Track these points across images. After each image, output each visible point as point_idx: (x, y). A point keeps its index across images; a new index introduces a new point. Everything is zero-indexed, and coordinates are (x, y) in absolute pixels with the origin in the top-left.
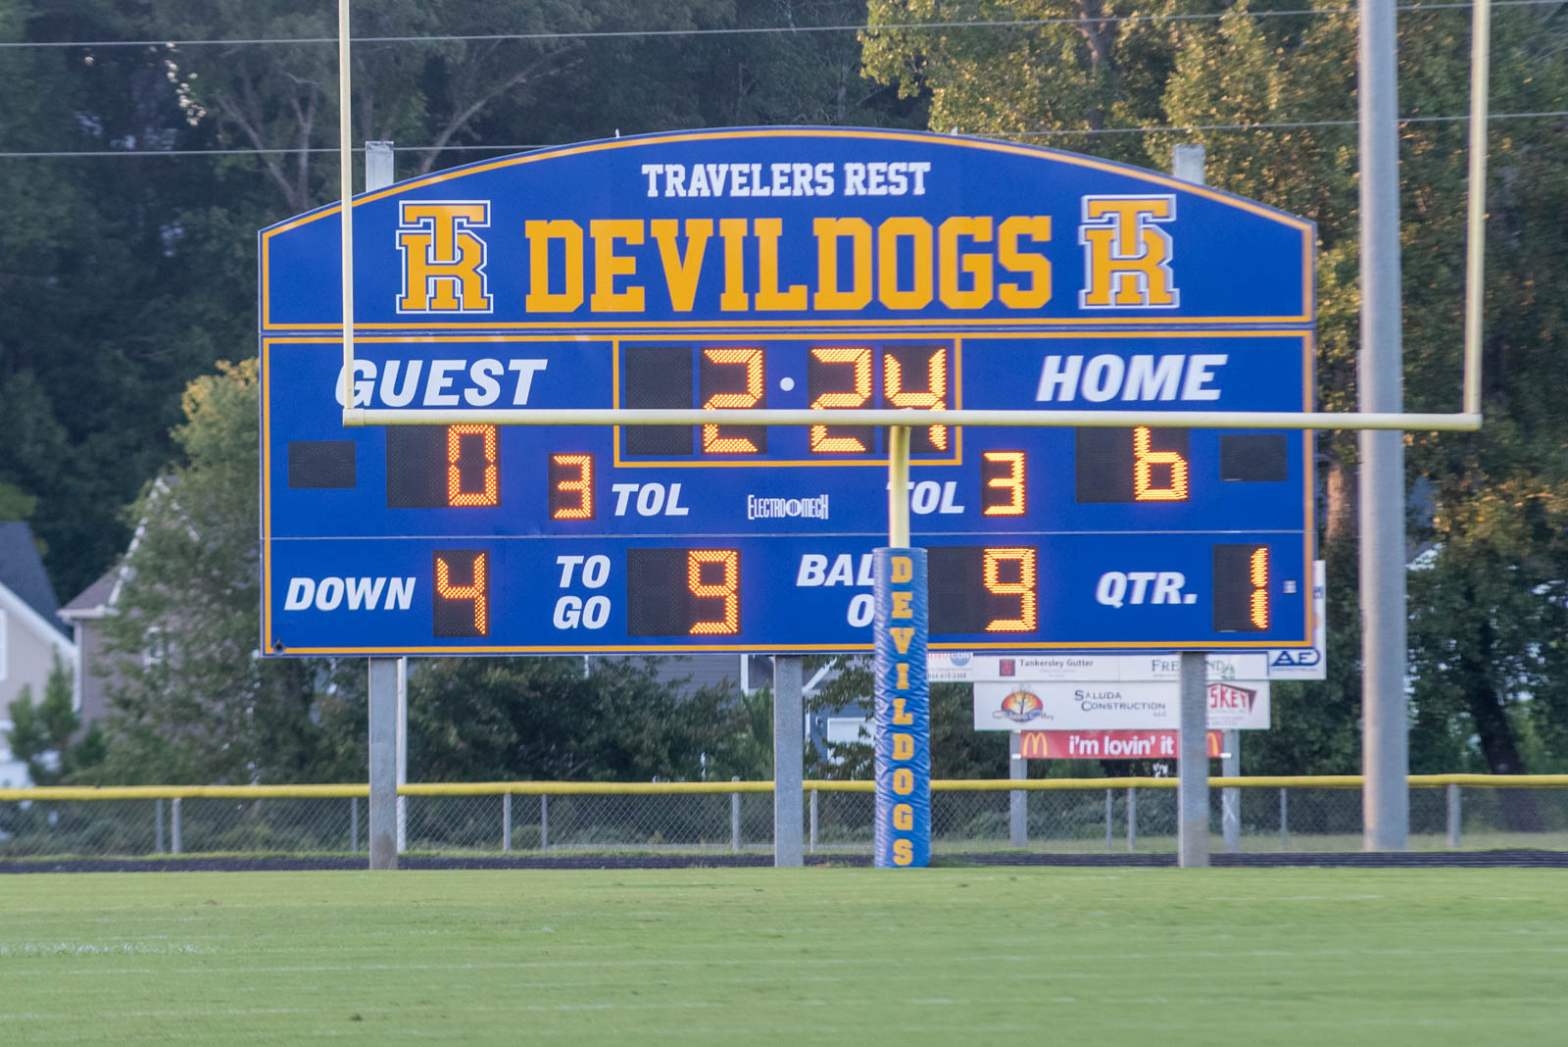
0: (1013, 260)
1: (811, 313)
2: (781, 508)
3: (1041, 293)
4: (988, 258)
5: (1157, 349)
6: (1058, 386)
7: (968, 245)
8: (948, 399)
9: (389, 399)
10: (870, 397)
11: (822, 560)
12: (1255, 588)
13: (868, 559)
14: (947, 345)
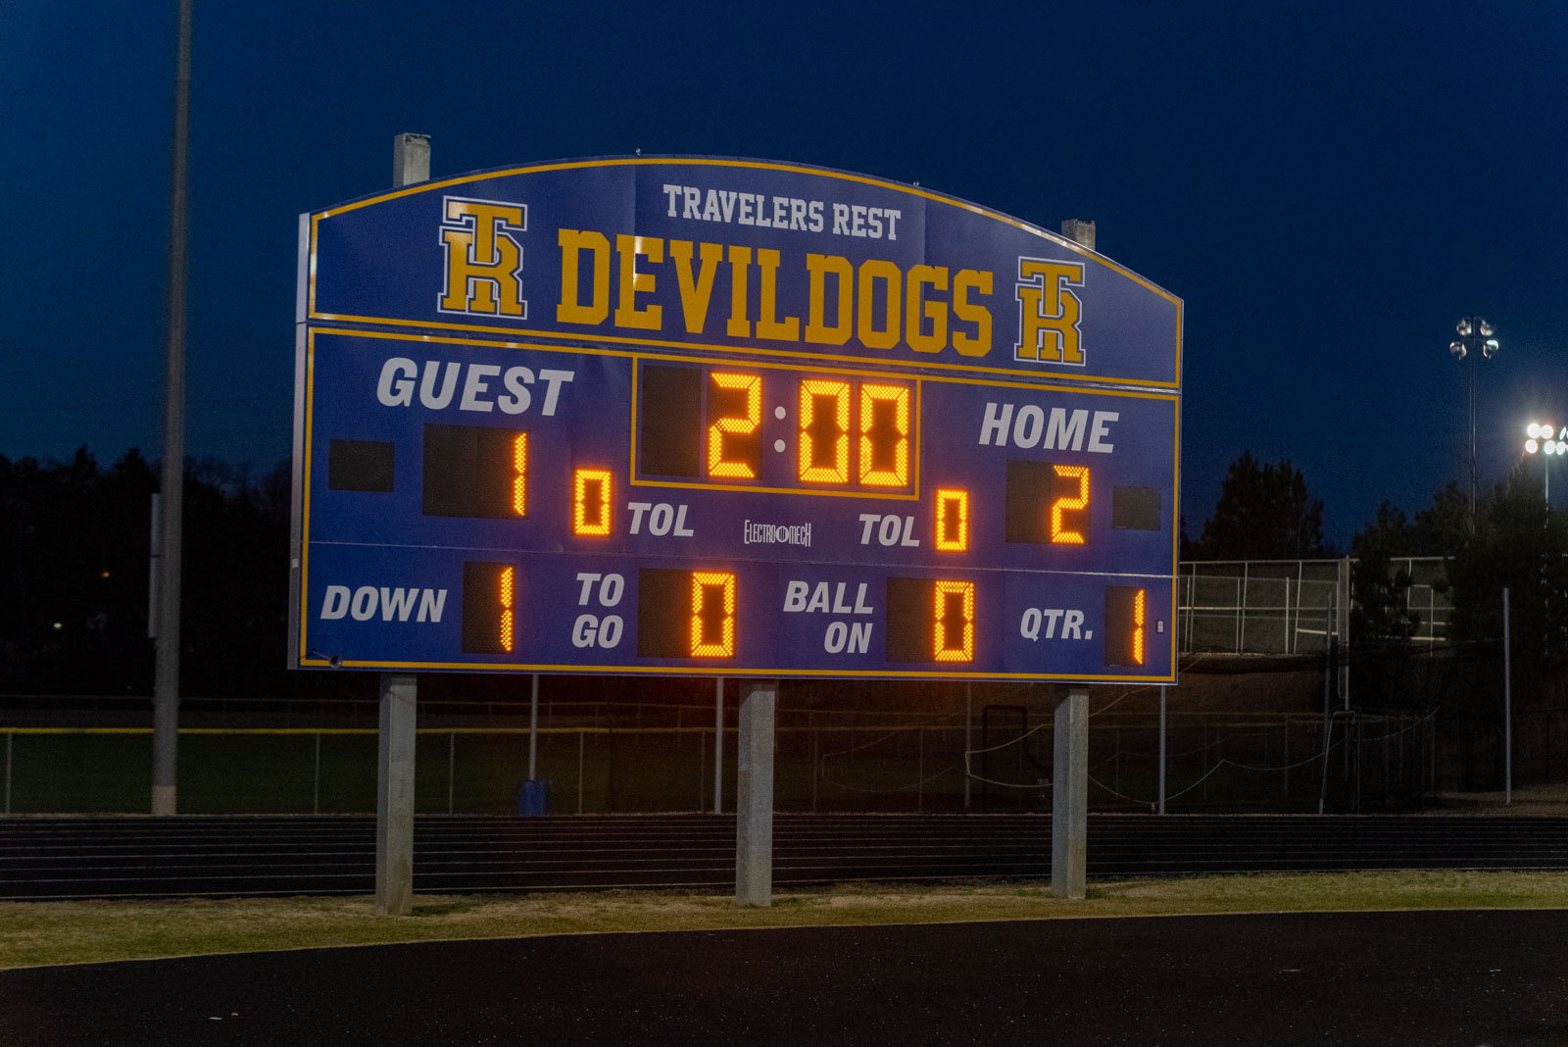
0: (966, 312)
1: (802, 345)
2: (772, 534)
4: (946, 304)
5: (1070, 404)
6: (995, 431)
7: (929, 292)
8: (911, 437)
9: (428, 401)
10: (847, 431)
11: (804, 586)
12: (1136, 627)
13: (842, 587)
14: (911, 385)
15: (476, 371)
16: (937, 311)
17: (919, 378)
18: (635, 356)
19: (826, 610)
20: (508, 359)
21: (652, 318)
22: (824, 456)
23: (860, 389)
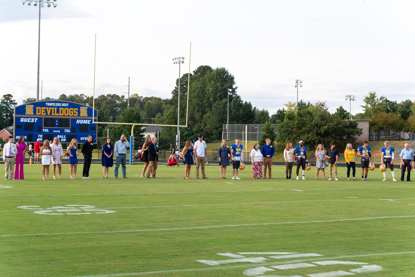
0: (75, 112)
1: (59, 116)
2: (56, 131)
3: (77, 115)
4: (73, 112)
5: (86, 119)
6: (78, 122)
7: (71, 110)
9: (25, 121)
11: (59, 136)
13: (63, 136)
15: (29, 119)
16: (72, 112)
17: (70, 118)
18: (43, 117)
19: (61, 137)
20: (32, 118)
21: (45, 114)
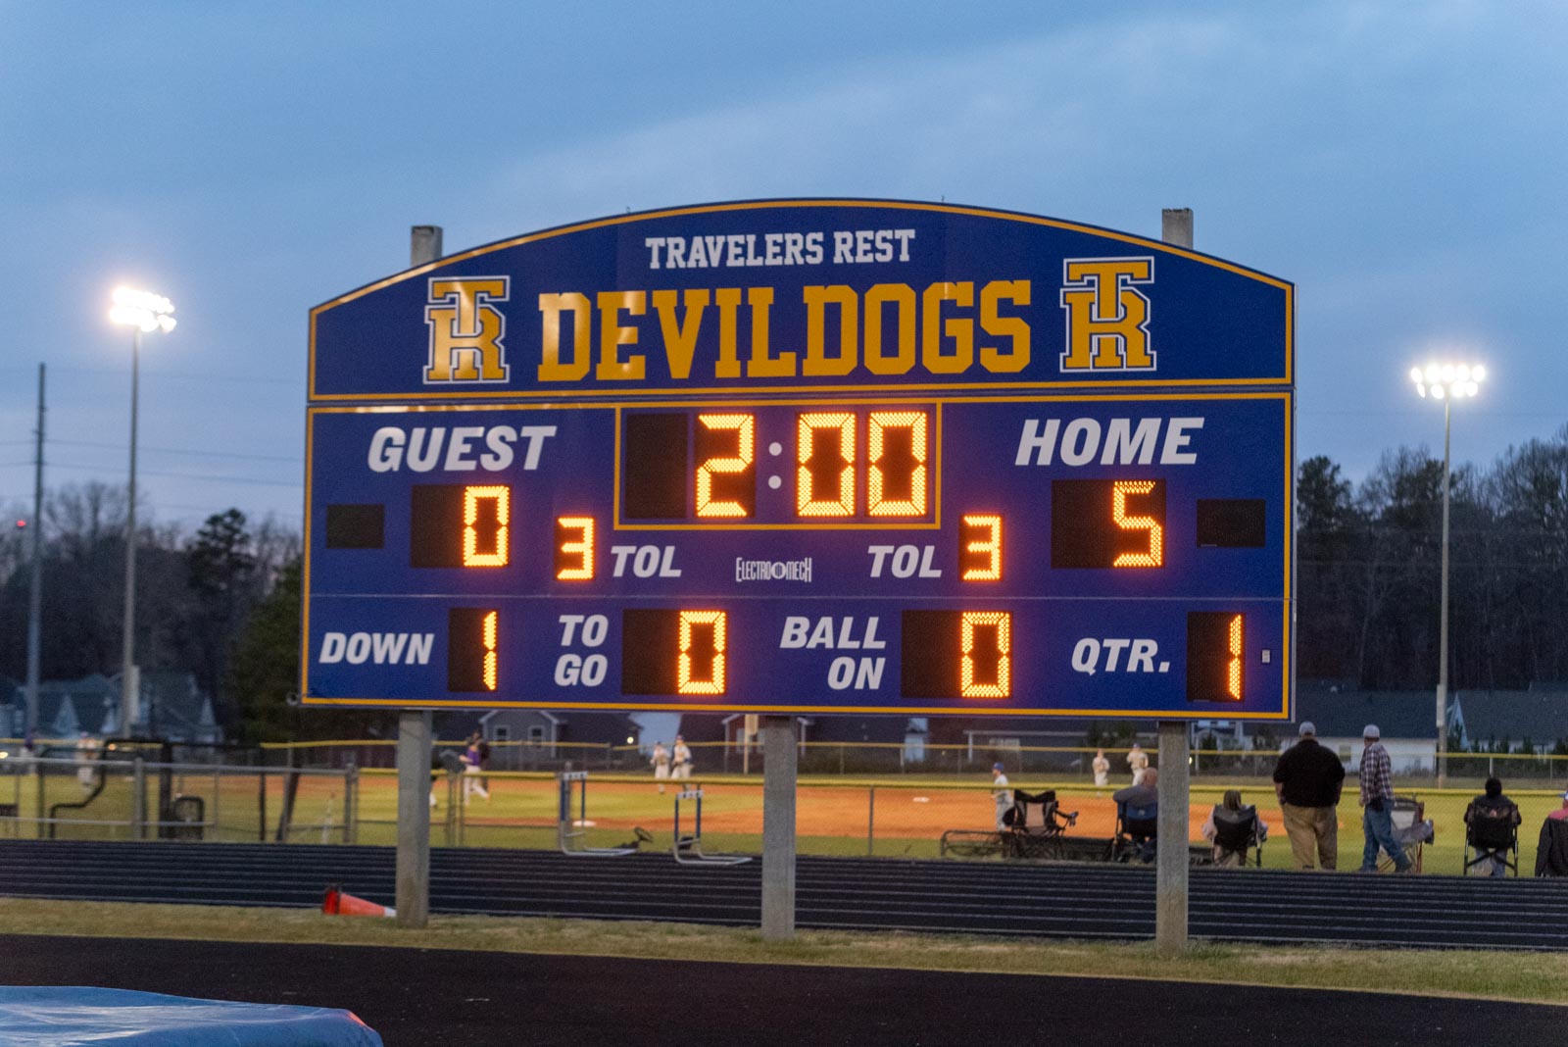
0: (994, 324)
2: (767, 570)
4: (970, 321)
6: (1036, 451)
8: (929, 464)
9: (416, 465)
10: (853, 462)
11: (805, 622)
12: (1231, 657)
14: (929, 410)
15: (459, 433)
16: (961, 330)
17: (939, 402)
18: (618, 407)
22: (826, 488)
23: (868, 417)
